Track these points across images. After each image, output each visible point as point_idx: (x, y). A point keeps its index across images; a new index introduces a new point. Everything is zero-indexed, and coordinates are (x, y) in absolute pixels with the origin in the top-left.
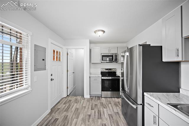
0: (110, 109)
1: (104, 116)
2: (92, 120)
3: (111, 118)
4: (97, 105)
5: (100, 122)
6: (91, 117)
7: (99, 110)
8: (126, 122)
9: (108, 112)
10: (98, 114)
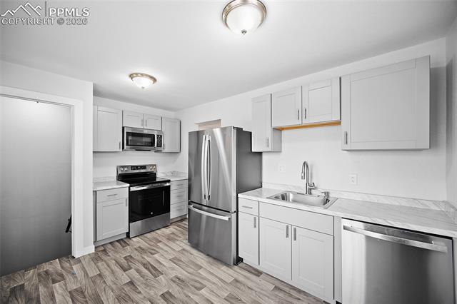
0: (166, 251)
1: (164, 265)
2: (143, 286)
3: (180, 263)
4: (130, 256)
5: (163, 280)
6: (138, 283)
7: (145, 262)
8: (204, 256)
9: (167, 256)
10: (149, 270)
